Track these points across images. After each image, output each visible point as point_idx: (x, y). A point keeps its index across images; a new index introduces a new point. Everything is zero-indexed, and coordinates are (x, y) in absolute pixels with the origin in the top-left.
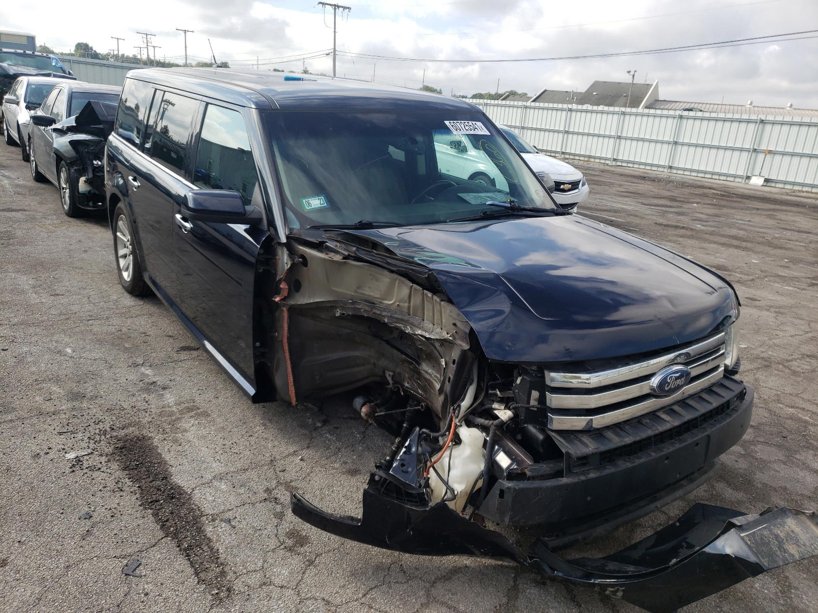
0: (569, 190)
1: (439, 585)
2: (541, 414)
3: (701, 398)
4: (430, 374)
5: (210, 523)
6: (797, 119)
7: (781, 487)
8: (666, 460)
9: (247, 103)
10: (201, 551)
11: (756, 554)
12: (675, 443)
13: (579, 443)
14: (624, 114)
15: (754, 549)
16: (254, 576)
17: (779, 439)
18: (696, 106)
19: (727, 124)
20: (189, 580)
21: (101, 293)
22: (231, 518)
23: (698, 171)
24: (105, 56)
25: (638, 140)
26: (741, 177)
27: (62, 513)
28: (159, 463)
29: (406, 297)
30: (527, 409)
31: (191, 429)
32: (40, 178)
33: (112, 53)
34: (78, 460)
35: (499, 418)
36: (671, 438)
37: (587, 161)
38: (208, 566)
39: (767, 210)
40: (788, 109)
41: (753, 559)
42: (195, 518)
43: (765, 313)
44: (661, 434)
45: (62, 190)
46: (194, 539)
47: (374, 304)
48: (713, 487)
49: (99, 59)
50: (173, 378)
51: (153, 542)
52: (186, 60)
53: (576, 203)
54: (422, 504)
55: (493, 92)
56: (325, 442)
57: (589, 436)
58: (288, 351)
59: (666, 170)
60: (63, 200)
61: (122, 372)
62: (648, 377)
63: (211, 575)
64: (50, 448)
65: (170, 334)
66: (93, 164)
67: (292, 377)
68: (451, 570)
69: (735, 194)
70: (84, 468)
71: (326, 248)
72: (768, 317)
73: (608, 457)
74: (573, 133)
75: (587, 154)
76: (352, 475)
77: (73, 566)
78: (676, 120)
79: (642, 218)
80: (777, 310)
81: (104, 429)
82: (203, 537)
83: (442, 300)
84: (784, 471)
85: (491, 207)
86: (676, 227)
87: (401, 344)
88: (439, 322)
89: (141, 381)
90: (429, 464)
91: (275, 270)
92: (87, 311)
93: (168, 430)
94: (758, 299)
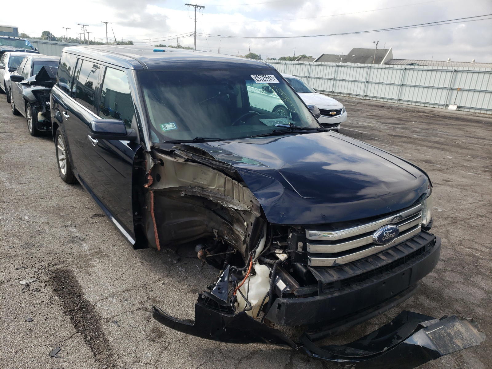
0: (335, 115)
1: (243, 362)
2: (304, 257)
3: (406, 245)
4: (239, 231)
5: (105, 324)
6: (477, 69)
7: (460, 299)
8: (384, 284)
9: (129, 66)
10: (98, 341)
11: (435, 345)
12: (389, 274)
13: (327, 275)
14: (370, 68)
15: (435, 342)
16: (130, 357)
17: (460, 268)
18: (416, 62)
19: (434, 73)
20: (90, 360)
21: (48, 182)
22: (118, 321)
23: (416, 102)
24: (60, 38)
25: (379, 83)
26: (443, 105)
27: (15, 318)
28: (76, 286)
29: (223, 184)
30: (296, 253)
31: (97, 264)
32: (17, 113)
33: (64, 37)
34: (27, 285)
35: (279, 259)
36: (387, 270)
37: (348, 97)
38: (102, 351)
39: (458, 125)
40: (473, 63)
41: (433, 348)
42: (97, 321)
43: (455, 189)
44: (380, 268)
45: (28, 120)
46: (94, 334)
47: (204, 188)
48: (417, 299)
49: (56, 41)
50: (88, 234)
51: (70, 335)
52: (107, 40)
53: (339, 123)
54: (230, 313)
55: (292, 56)
56: (178, 272)
57: (334, 270)
58: (154, 217)
59: (396, 102)
60: (29, 126)
61: (58, 230)
62: (371, 233)
63: (103, 356)
64: (11, 278)
65: (88, 206)
66: (46, 104)
67: (157, 233)
68: (251, 352)
69: (438, 116)
70: (31, 290)
71: (175, 154)
72: (456, 192)
73: (346, 283)
74: (340, 80)
75: (348, 92)
76: (193, 293)
77: (20, 351)
78: (402, 71)
79: (380, 131)
80: (462, 187)
81: (44, 266)
82: (100, 332)
83: (244, 186)
84: (463, 288)
85: (278, 127)
86: (401, 137)
87: (222, 213)
88: (243, 200)
89: (69, 236)
90: (236, 287)
91: (145, 168)
92: (39, 193)
93: (83, 266)
94: (451, 180)
